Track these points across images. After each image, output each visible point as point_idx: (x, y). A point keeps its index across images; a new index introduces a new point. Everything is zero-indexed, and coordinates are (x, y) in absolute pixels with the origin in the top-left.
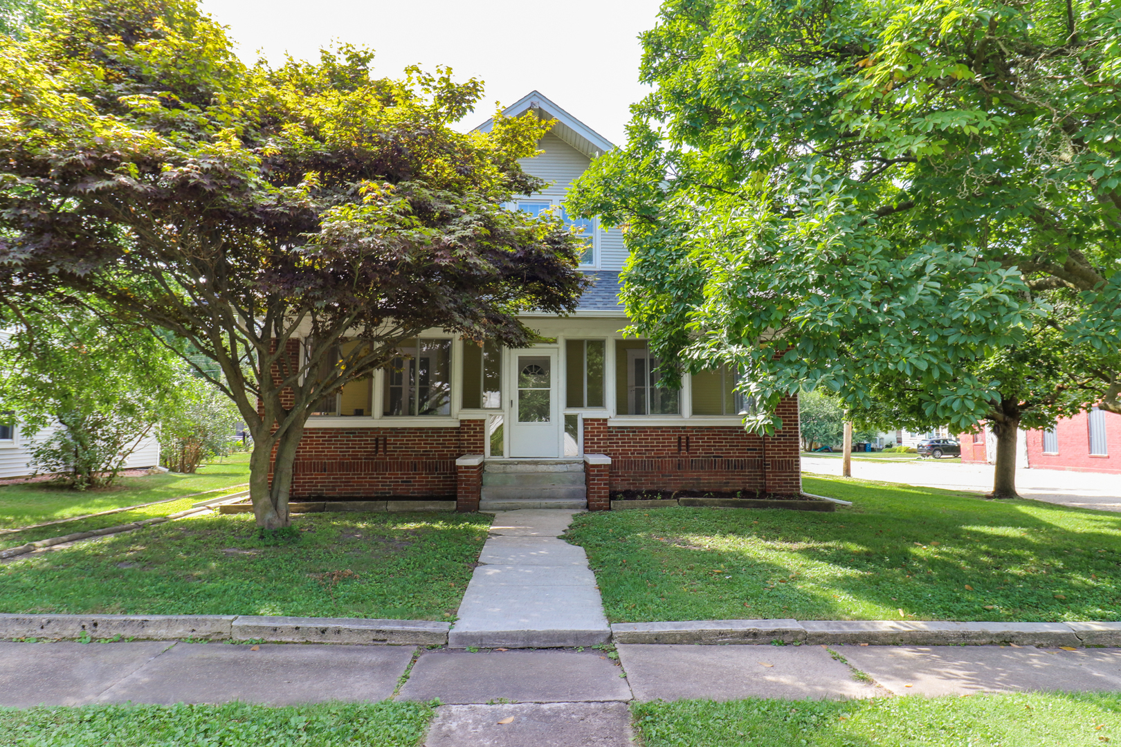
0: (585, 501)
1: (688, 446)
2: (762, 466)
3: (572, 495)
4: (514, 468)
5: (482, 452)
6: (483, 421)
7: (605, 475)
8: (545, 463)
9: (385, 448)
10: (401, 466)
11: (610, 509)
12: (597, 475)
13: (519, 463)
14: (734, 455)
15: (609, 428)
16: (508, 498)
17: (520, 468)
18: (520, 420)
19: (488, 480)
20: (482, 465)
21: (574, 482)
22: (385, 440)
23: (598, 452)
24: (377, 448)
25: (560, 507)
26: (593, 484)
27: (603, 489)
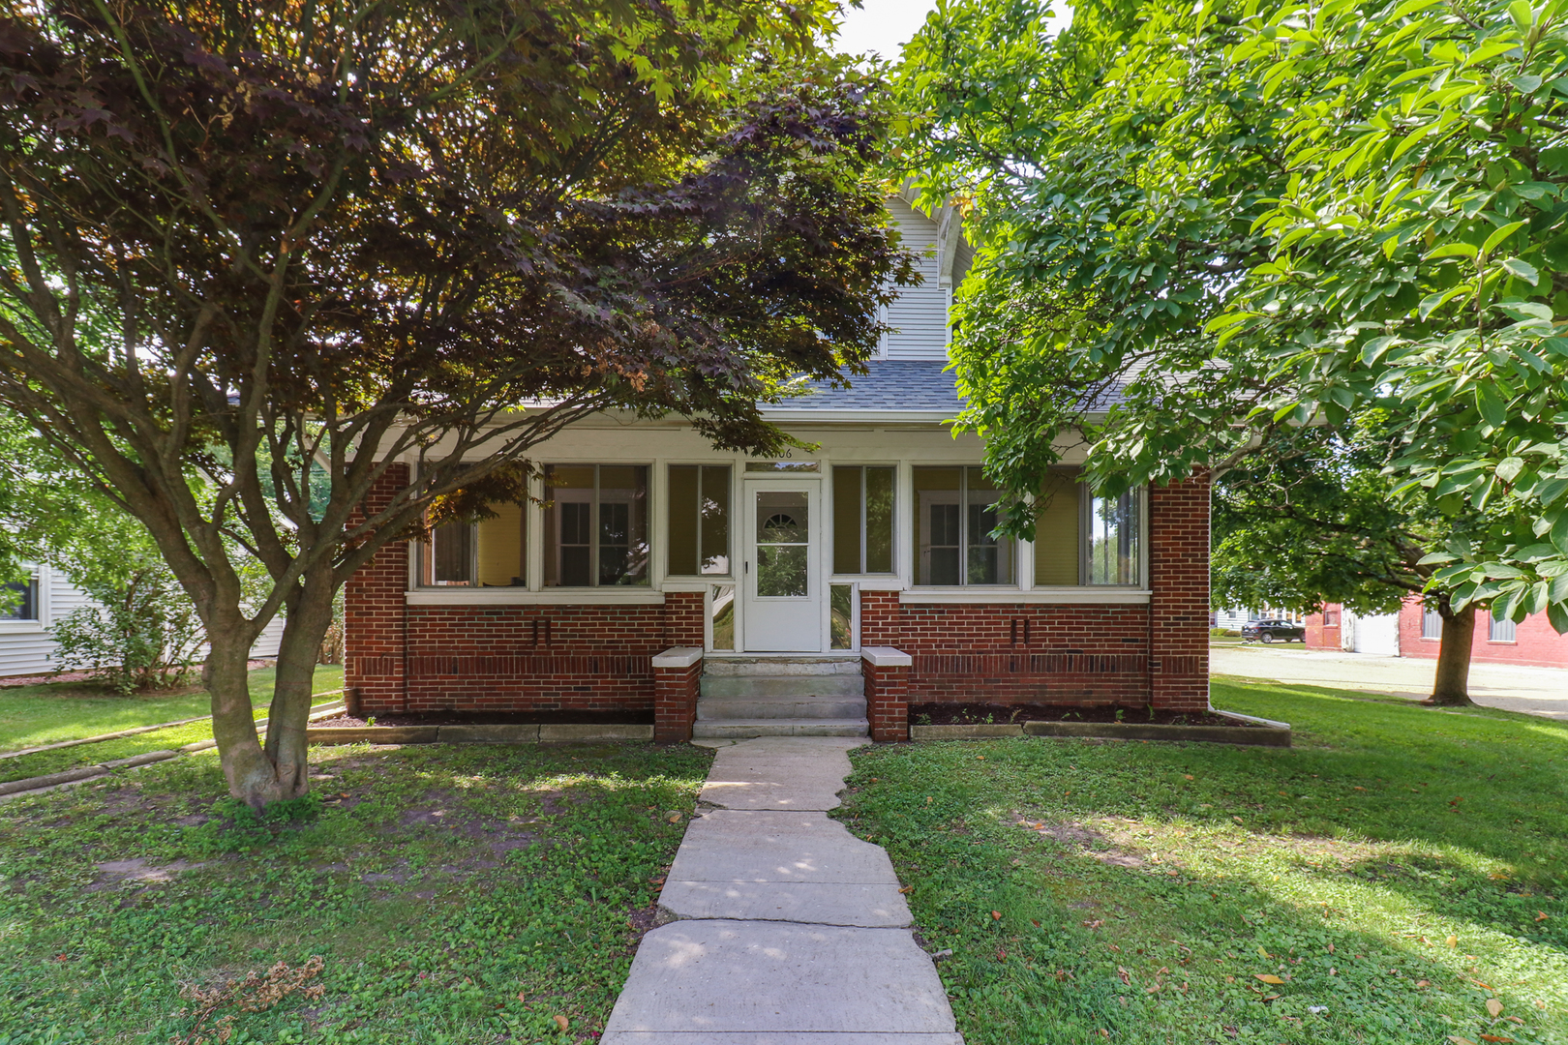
0: (866, 724)
1: (1026, 635)
2: (1146, 666)
3: (845, 714)
4: (750, 668)
5: (701, 643)
6: (701, 595)
7: (901, 684)
8: (800, 661)
9: (548, 636)
10: (574, 665)
11: (908, 739)
12: (887, 684)
13: (758, 660)
14: (1103, 650)
15: (902, 605)
16: (741, 717)
17: (760, 668)
18: (760, 592)
19: (708, 687)
20: (699, 666)
21: (846, 692)
22: (548, 624)
23: (885, 643)
24: (535, 636)
25: (825, 734)
26: (881, 699)
27: (898, 706)
